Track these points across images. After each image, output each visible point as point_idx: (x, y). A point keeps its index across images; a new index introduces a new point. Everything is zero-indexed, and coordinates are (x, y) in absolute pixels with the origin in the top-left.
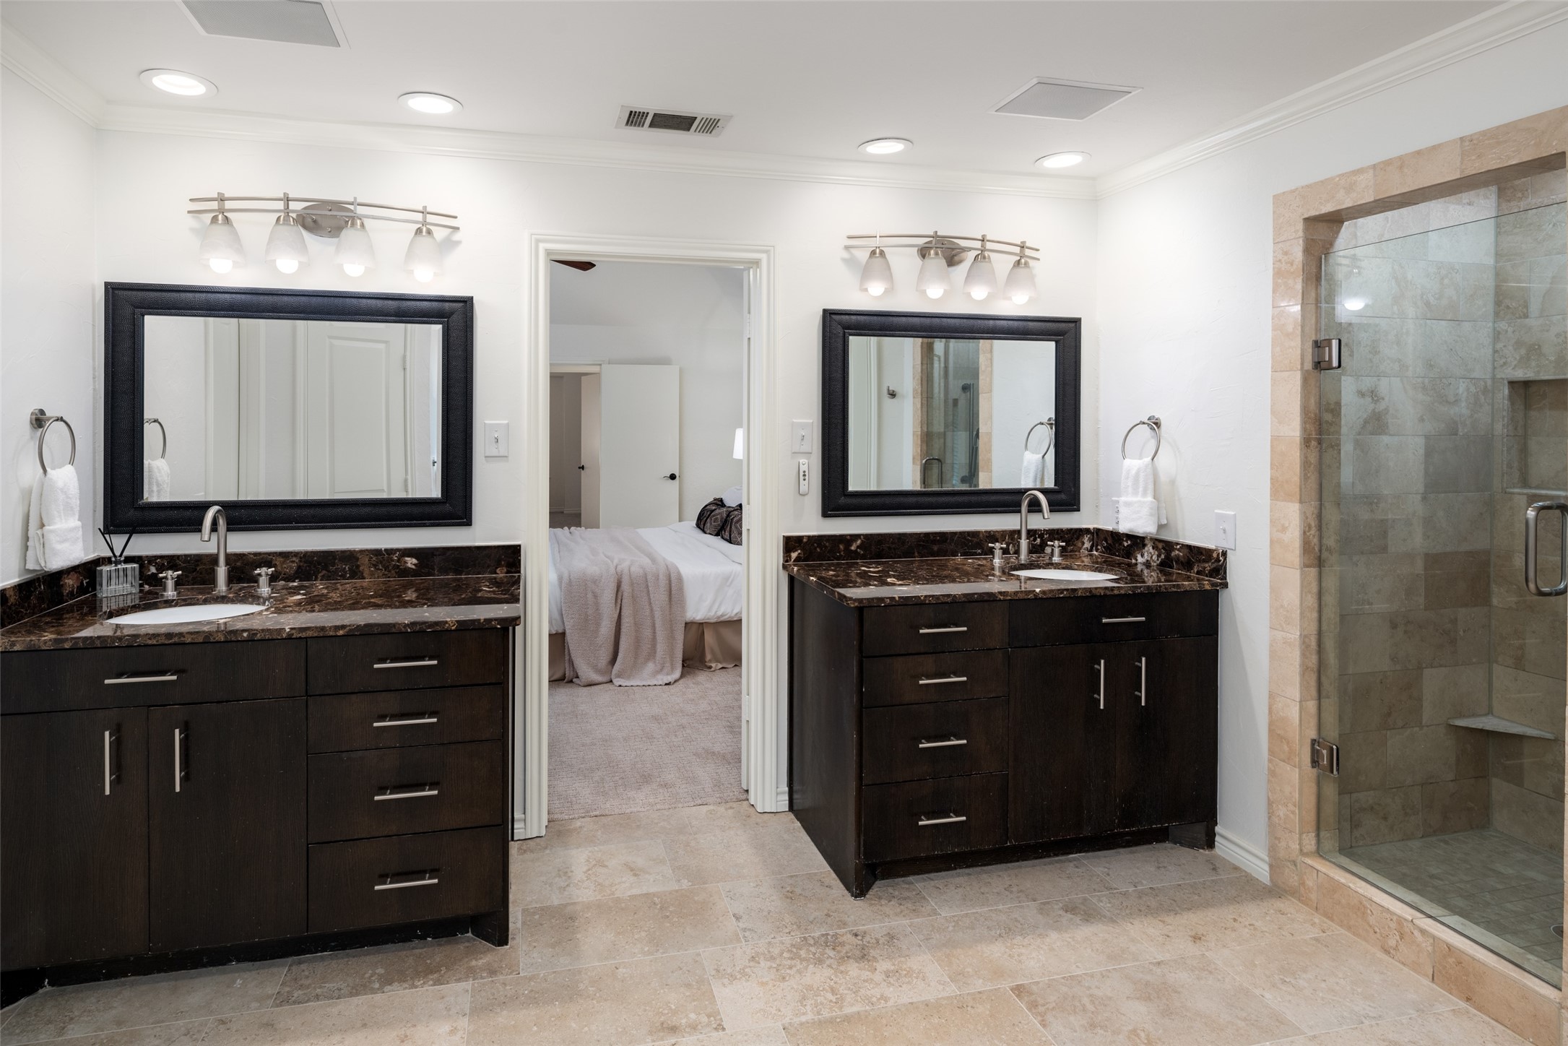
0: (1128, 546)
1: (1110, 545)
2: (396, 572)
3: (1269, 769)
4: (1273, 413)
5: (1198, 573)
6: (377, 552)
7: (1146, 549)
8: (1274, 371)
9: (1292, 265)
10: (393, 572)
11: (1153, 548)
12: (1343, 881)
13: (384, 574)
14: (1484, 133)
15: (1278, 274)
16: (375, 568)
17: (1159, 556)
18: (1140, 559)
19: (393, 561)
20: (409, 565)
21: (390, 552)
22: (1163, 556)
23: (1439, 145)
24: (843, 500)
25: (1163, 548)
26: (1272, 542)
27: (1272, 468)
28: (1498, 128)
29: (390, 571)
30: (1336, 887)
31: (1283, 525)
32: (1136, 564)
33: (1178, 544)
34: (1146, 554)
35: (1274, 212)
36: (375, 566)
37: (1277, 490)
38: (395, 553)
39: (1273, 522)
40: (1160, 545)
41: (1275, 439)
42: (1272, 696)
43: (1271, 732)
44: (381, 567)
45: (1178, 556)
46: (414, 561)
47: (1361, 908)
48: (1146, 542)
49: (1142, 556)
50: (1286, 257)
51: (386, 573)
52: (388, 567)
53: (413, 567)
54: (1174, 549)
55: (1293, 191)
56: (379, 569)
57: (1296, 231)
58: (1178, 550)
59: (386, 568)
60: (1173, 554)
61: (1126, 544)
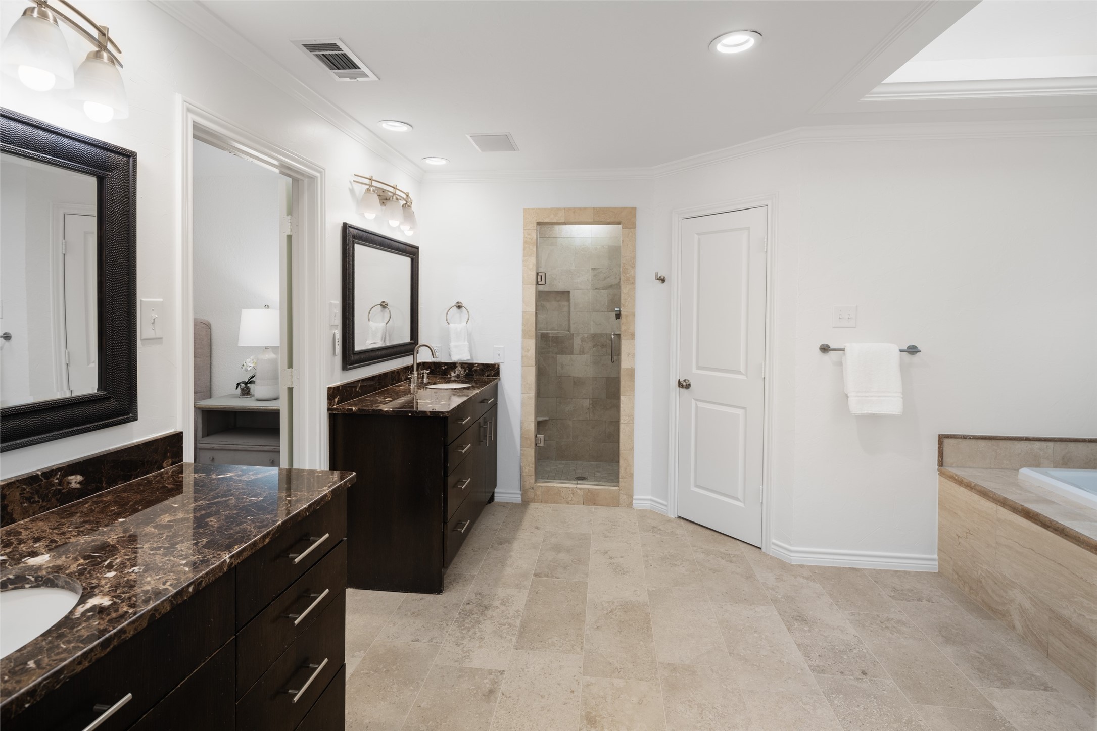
0: (445, 369)
1: (433, 370)
2: (57, 500)
3: (521, 453)
4: (523, 302)
5: (487, 376)
6: (32, 479)
7: (457, 368)
8: (524, 283)
9: (532, 240)
10: (53, 500)
11: (461, 368)
12: (552, 485)
13: (41, 507)
14: (600, 208)
15: (525, 242)
16: (30, 502)
17: (464, 371)
18: (453, 374)
19: (53, 485)
20: (74, 485)
21: (49, 474)
22: (467, 371)
23: (587, 208)
24: (353, 358)
25: (467, 367)
26: (522, 357)
27: (522, 326)
28: (604, 208)
29: (49, 501)
30: (549, 488)
31: (528, 349)
32: (451, 377)
33: (476, 364)
34: (457, 371)
35: (524, 216)
36: (28, 499)
37: (525, 334)
38: (56, 474)
39: (523, 348)
40: (466, 366)
41: (524, 313)
42: (522, 422)
43: (522, 437)
44: (37, 499)
45: (476, 370)
46: (79, 478)
47: (559, 492)
48: (457, 365)
49: (454, 373)
50: (529, 236)
51: (45, 504)
52: (47, 495)
53: (78, 486)
54: (474, 367)
55: (533, 209)
56: (34, 502)
57: (534, 226)
58: (476, 366)
59: (44, 498)
60: (473, 369)
61: (443, 368)
